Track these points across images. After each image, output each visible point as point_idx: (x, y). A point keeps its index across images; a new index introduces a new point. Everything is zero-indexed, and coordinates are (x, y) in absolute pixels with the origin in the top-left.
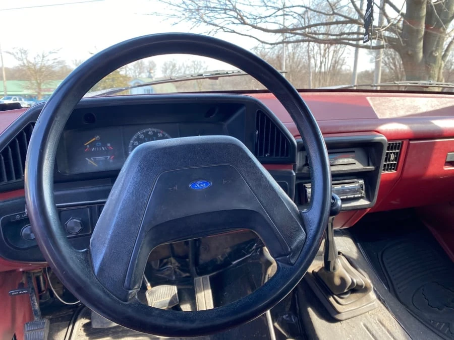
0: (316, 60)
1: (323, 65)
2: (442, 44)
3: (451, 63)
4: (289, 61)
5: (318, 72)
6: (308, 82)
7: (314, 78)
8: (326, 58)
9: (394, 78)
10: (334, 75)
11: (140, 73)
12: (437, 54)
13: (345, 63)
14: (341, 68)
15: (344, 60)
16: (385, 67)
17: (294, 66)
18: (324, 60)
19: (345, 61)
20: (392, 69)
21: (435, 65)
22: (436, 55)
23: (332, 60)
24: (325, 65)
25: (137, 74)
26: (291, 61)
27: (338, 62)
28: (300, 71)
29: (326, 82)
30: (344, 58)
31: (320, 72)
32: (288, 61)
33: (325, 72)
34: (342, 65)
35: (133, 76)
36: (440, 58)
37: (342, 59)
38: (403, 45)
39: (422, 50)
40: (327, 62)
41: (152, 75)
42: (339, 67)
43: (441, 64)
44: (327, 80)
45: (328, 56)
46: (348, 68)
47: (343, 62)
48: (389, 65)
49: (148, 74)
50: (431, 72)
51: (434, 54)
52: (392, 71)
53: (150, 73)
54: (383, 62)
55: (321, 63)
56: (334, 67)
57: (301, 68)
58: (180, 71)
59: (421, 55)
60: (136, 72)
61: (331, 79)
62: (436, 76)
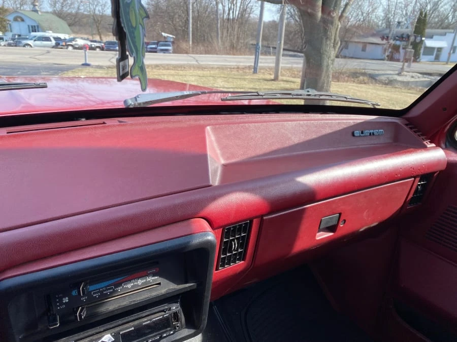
0: (224, 6)
1: (231, 12)
2: (340, 4)
3: (348, 20)
4: (197, 5)
5: (226, 19)
6: (216, 29)
7: (222, 26)
8: (234, 5)
9: (299, 30)
10: (242, 23)
11: (21, 5)
12: (335, 14)
13: (253, 12)
14: (249, 17)
15: (252, 8)
16: (291, 18)
17: (201, 10)
18: (232, 7)
19: (253, 10)
20: (297, 21)
21: (333, 26)
22: (333, 15)
23: (240, 7)
24: (233, 12)
25: (18, 6)
26: (199, 5)
27: (246, 10)
28: (208, 16)
29: (234, 31)
30: (252, 6)
31: (228, 19)
32: (195, 5)
33: (233, 19)
34: (249, 14)
35: (13, 8)
36: (337, 20)
37: (250, 7)
38: (302, 3)
39: (321, 9)
40: (235, 8)
41: (37, 8)
42: (247, 15)
43: (338, 26)
44: (235, 29)
45: (236, 3)
46: (256, 16)
47: (251, 11)
48: (295, 17)
49: (32, 6)
50: (329, 33)
51: (331, 14)
52: (297, 23)
53: (35, 6)
54: (288, 13)
55: (229, 10)
56: (242, 15)
57: (209, 13)
58: (72, 6)
59: (320, 14)
60: (17, 3)
61: (239, 28)
62: (333, 37)
